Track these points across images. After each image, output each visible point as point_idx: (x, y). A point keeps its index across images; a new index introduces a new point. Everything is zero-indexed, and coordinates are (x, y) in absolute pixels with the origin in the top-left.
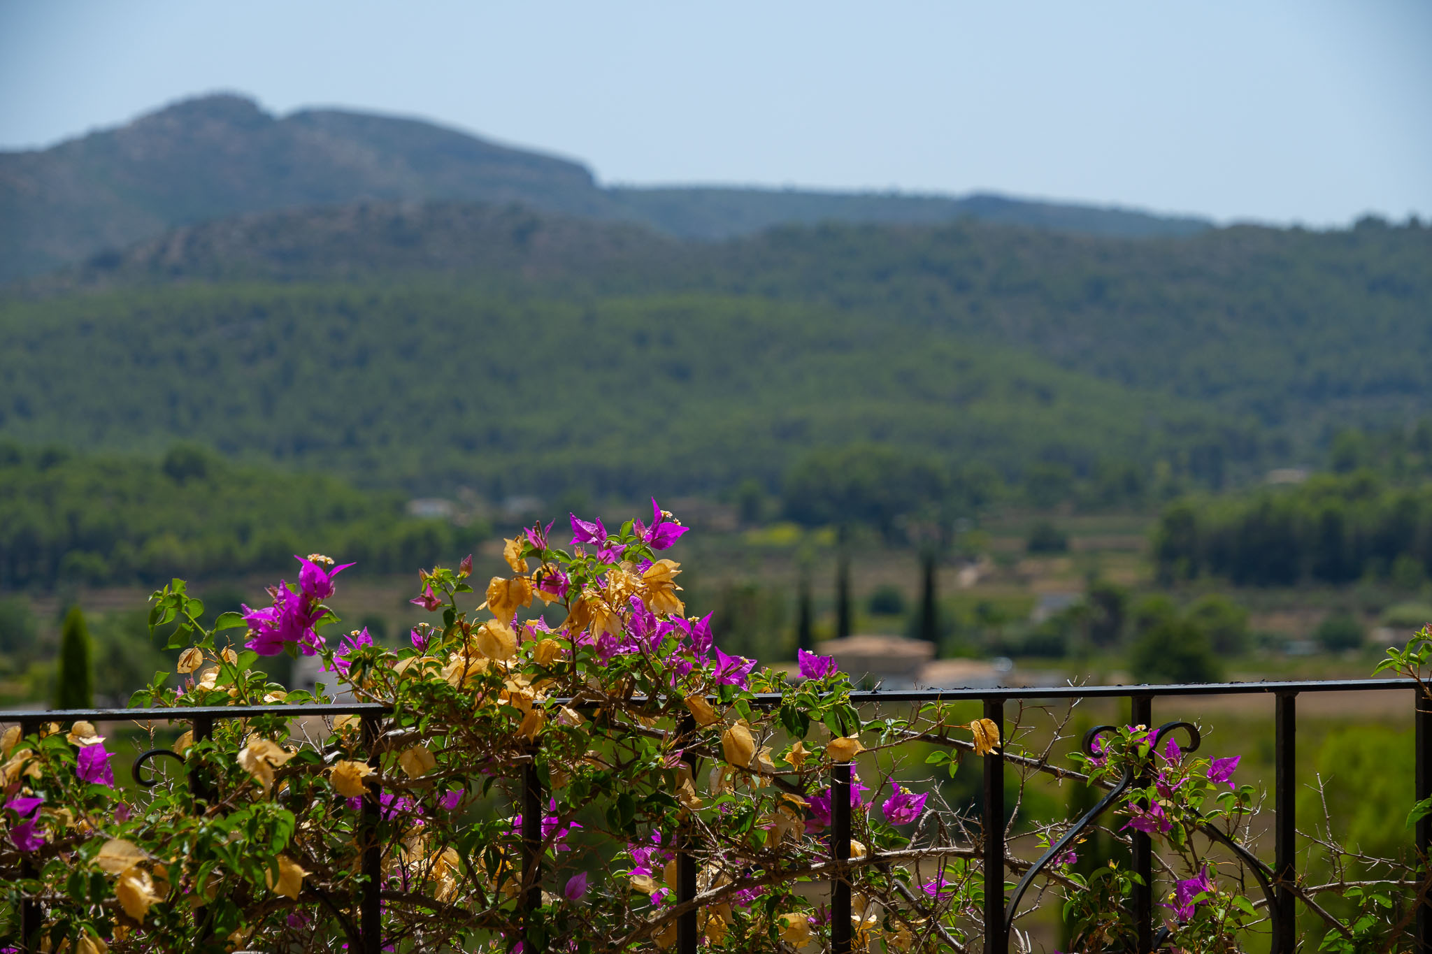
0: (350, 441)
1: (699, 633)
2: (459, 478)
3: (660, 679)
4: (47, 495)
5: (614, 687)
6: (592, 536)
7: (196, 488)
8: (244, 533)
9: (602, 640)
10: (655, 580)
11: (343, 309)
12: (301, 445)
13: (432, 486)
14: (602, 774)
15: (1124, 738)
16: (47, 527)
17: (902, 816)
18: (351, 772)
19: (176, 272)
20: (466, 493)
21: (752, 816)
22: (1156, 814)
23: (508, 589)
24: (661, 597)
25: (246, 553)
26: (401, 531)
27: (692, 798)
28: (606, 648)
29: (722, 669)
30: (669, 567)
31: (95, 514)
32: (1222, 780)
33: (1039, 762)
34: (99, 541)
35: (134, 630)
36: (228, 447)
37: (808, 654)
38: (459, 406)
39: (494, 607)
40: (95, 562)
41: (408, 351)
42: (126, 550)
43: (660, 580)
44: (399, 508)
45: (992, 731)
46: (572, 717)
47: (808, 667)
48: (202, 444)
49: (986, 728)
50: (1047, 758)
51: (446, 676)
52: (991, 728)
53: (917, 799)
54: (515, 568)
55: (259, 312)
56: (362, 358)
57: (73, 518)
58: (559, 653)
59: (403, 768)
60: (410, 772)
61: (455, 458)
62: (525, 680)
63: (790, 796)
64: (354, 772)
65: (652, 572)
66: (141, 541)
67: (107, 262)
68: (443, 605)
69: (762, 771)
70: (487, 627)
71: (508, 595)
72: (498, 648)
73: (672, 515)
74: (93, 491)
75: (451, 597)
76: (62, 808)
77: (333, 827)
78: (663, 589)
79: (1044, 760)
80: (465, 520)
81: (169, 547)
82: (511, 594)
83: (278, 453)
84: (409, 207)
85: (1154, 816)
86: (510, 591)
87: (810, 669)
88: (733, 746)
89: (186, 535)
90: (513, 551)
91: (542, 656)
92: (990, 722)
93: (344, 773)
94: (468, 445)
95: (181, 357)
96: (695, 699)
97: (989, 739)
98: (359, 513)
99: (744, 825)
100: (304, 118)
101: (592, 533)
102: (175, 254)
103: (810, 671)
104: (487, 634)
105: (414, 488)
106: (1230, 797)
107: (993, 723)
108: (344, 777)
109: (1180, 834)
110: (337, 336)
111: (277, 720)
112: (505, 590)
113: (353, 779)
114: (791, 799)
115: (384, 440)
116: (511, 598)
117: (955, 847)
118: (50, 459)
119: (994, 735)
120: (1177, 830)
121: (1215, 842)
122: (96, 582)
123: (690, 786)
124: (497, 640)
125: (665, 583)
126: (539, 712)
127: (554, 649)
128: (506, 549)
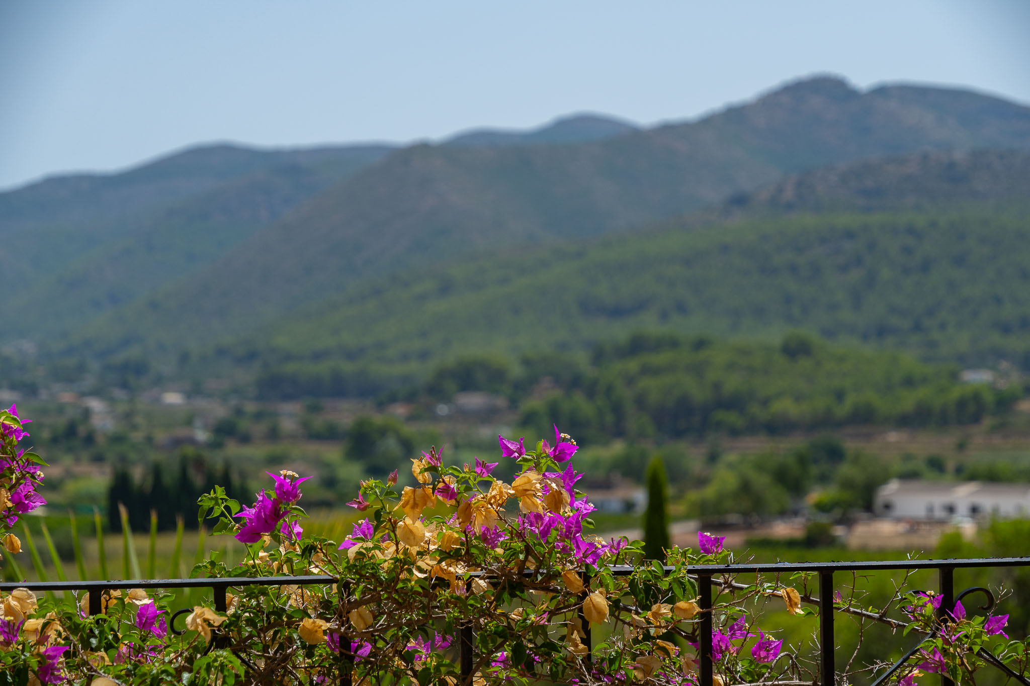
0: (918, 327)
1: (571, 525)
2: (999, 354)
3: (542, 559)
4: (698, 370)
5: (514, 564)
6: (514, 452)
7: (804, 364)
8: (840, 396)
9: (486, 532)
10: (521, 488)
11: (911, 230)
12: (882, 332)
13: (979, 360)
14: (501, 628)
15: (911, 602)
16: (698, 393)
17: (762, 657)
18: (315, 626)
19: (790, 207)
20: (1004, 365)
21: (619, 659)
22: (938, 659)
23: (414, 495)
24: (528, 500)
25: (843, 410)
26: (955, 393)
27: (579, 645)
28: (489, 537)
29: (582, 552)
30: (532, 479)
31: (733, 383)
32: (995, 633)
33: (880, 616)
34: (735, 403)
35: (760, 467)
36: (829, 333)
37: (706, 536)
38: (998, 300)
39: (405, 508)
40: (733, 418)
41: (959, 261)
42: (755, 409)
43: (525, 488)
44: (954, 376)
45: (795, 597)
46: (481, 586)
47: (705, 545)
48: (809, 332)
49: (790, 595)
50: (886, 613)
51: (388, 557)
52: (794, 595)
53: (776, 644)
54: (420, 480)
55: (850, 235)
56: (926, 267)
57: (717, 386)
58: (456, 541)
59: (352, 623)
60: (357, 626)
61: (996, 339)
62: (433, 560)
63: (663, 643)
64: (317, 626)
65: (519, 482)
66: (766, 402)
67: (740, 201)
68: (372, 506)
69: (637, 624)
70: (404, 523)
71: (414, 499)
72: (412, 538)
73: (570, 437)
74: (731, 367)
75: (381, 500)
76: (101, 651)
77: (320, 664)
78: (528, 494)
79: (883, 615)
80: (1003, 385)
81: (786, 407)
82: (417, 499)
83: (865, 337)
84: (959, 155)
85: (936, 661)
86: (415, 496)
87: (707, 546)
88: (592, 608)
89: (798, 398)
90: (418, 467)
91: (445, 543)
92: (793, 590)
93: (309, 627)
94: (1006, 329)
95: (793, 269)
96: (568, 573)
97: (793, 603)
98: (925, 380)
99: (614, 665)
100: (882, 91)
101: (515, 450)
102: (789, 194)
103: (707, 548)
104: (404, 527)
105: (965, 361)
106: (1018, 644)
107: (796, 591)
108: (309, 629)
109: (958, 674)
110: (907, 251)
111: (262, 588)
112: (413, 497)
113: (316, 631)
114: (664, 645)
115: (943, 326)
116: (417, 502)
117: (798, 681)
118: (700, 344)
119: (796, 600)
120: (956, 671)
121: (1012, 678)
122: (735, 433)
123: (578, 636)
124: (411, 531)
125: (528, 490)
126: (460, 582)
127: (453, 538)
128: (413, 466)
